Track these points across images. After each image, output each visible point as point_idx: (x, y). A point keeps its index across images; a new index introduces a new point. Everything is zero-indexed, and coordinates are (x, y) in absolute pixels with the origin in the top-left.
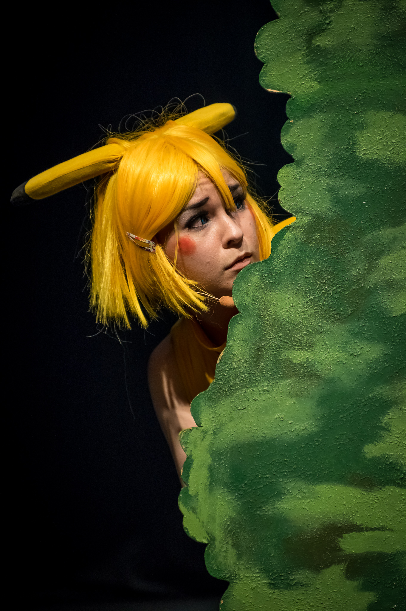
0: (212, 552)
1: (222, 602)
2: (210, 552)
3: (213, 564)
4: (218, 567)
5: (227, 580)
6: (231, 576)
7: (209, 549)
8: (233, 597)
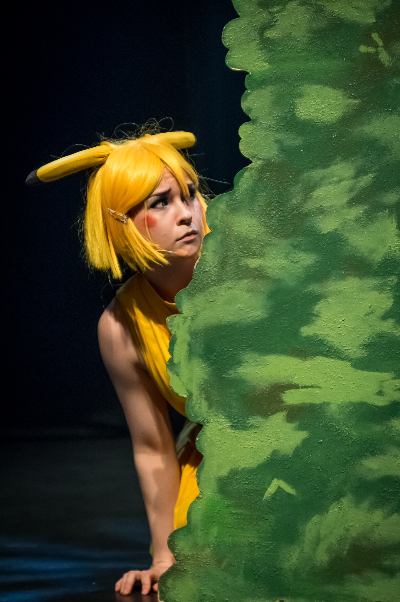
0: (190, 404)
1: (197, 439)
2: (189, 403)
3: (191, 412)
4: (194, 414)
5: (201, 423)
6: (204, 421)
7: (188, 401)
8: (205, 436)
